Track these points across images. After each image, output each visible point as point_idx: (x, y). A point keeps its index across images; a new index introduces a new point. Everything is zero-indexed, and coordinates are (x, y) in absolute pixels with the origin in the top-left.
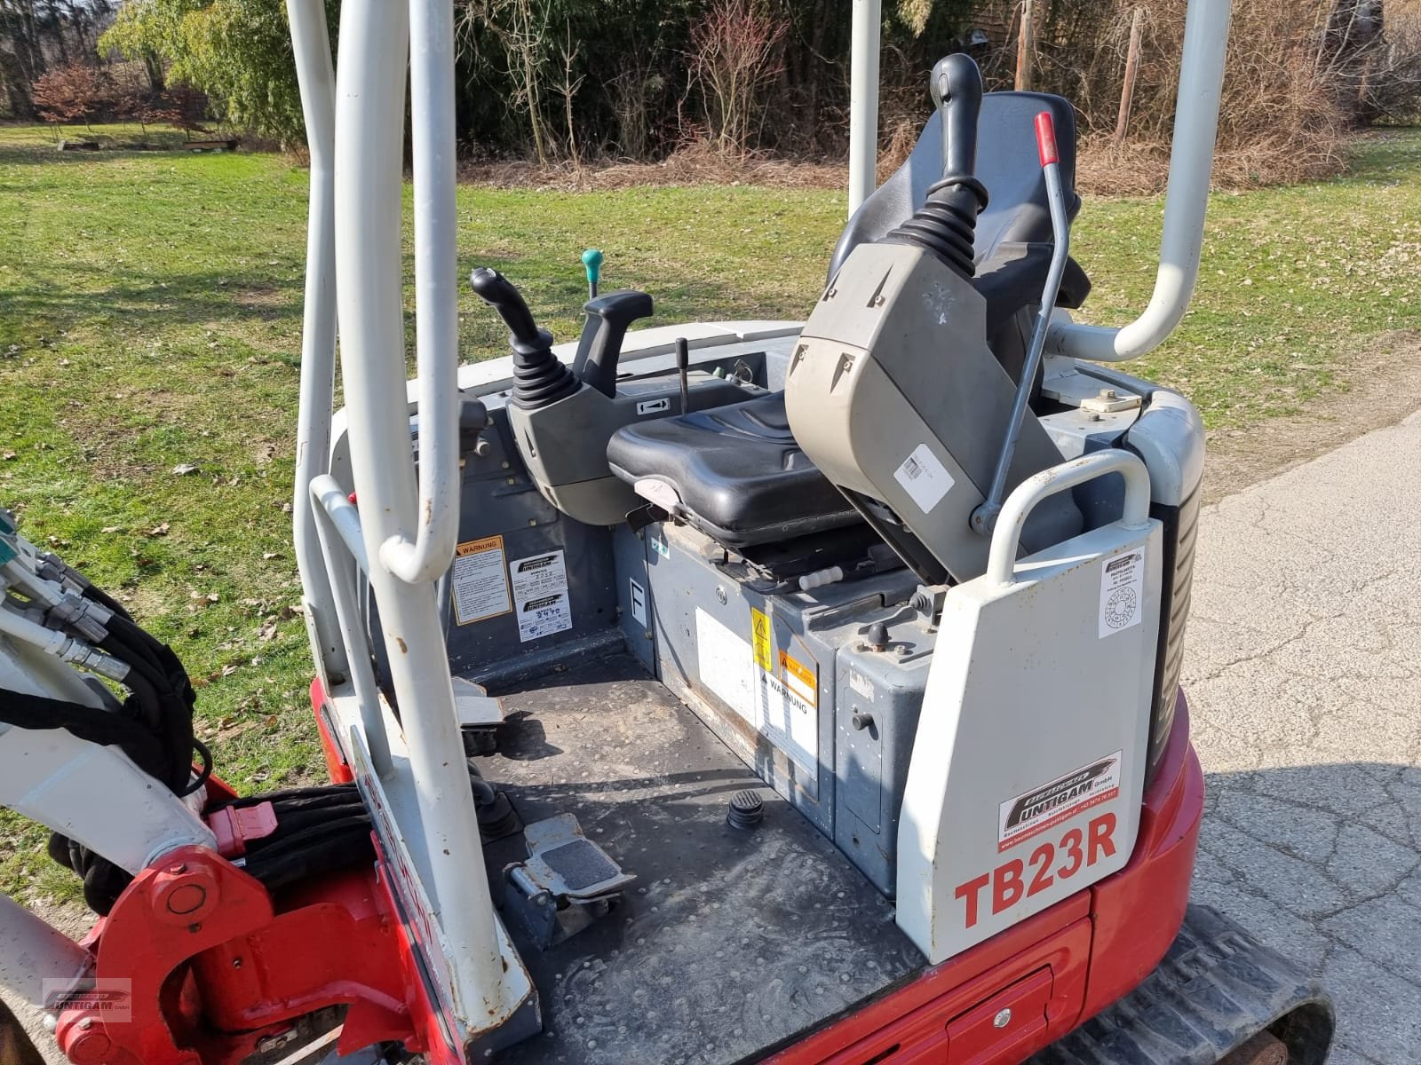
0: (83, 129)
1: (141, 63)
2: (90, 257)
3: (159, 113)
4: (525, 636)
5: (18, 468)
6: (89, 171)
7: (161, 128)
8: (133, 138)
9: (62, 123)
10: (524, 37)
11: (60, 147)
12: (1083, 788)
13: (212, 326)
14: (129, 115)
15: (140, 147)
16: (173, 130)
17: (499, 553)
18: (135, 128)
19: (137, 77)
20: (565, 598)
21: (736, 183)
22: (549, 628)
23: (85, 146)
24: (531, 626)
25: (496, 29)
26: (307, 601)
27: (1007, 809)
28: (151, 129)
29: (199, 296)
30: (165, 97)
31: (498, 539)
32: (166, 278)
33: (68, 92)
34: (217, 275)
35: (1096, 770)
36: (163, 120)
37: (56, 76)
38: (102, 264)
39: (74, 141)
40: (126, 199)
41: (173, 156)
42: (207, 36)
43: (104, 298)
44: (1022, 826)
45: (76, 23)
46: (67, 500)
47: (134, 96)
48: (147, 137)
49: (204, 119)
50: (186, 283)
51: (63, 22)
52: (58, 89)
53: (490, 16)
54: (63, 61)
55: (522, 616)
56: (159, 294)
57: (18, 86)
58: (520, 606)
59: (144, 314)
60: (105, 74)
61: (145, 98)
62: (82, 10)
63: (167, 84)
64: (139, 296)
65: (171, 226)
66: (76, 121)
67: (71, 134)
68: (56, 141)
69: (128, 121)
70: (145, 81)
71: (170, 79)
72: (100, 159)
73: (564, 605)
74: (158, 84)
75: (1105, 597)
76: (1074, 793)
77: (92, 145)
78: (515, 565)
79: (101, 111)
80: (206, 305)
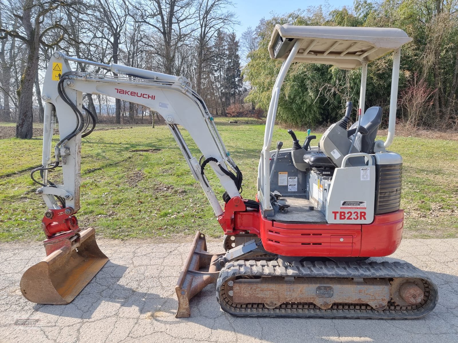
0: (235, 119)
1: (251, 103)
2: (232, 144)
3: (253, 115)
4: (289, 190)
5: (213, 180)
6: (235, 128)
7: (252, 119)
8: (245, 121)
9: (231, 117)
10: (347, 96)
11: (229, 122)
12: (358, 205)
13: (253, 159)
14: (246, 116)
15: (247, 123)
16: (255, 119)
17: (287, 175)
18: (246, 119)
19: (249, 107)
20: (297, 185)
21: (410, 136)
22: (293, 190)
23: (234, 122)
24: (290, 189)
25: (340, 94)
26: (258, 177)
27: (342, 202)
28: (250, 119)
29: (252, 154)
30: (254, 111)
31: (287, 173)
32: (246, 150)
33: (234, 110)
34: (257, 150)
35: (361, 203)
36: (253, 117)
37: (232, 106)
38: (234, 146)
39: (232, 121)
40: (241, 134)
41: (253, 125)
42: (266, 97)
43: (233, 152)
44: (345, 206)
45: (239, 94)
46: (220, 187)
47: (247, 111)
48: (248, 121)
49: (262, 117)
50: (249, 151)
51: (236, 94)
52: (232, 109)
53: (339, 90)
54: (234, 103)
55: (289, 187)
56: (244, 152)
57: (224, 109)
58: (289, 185)
59: (240, 156)
60: (242, 106)
61: (250, 111)
62: (241, 91)
63: (256, 108)
64: (240, 152)
65: (249, 139)
66: (234, 116)
67: (232, 119)
68: (229, 121)
69: (245, 117)
70: (251, 108)
71: (257, 107)
72: (238, 125)
73: (296, 186)
74: (254, 108)
76: (356, 205)
77: (236, 122)
78: (289, 178)
79: (240, 114)
80: (253, 155)
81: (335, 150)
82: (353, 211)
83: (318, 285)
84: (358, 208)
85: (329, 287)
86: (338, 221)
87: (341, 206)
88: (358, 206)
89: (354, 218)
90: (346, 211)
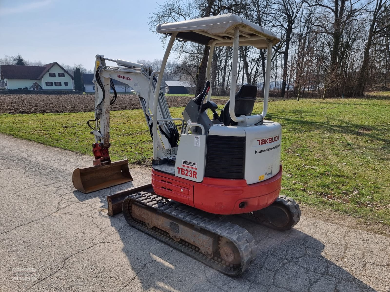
27: (183, 161)
35: (194, 164)
75: (195, 141)
76: (191, 165)
81: (189, 120)
82: (189, 169)
83: (171, 221)
84: (192, 168)
85: (176, 225)
86: (180, 175)
87: (182, 164)
88: (192, 167)
89: (190, 175)
90: (185, 168)
